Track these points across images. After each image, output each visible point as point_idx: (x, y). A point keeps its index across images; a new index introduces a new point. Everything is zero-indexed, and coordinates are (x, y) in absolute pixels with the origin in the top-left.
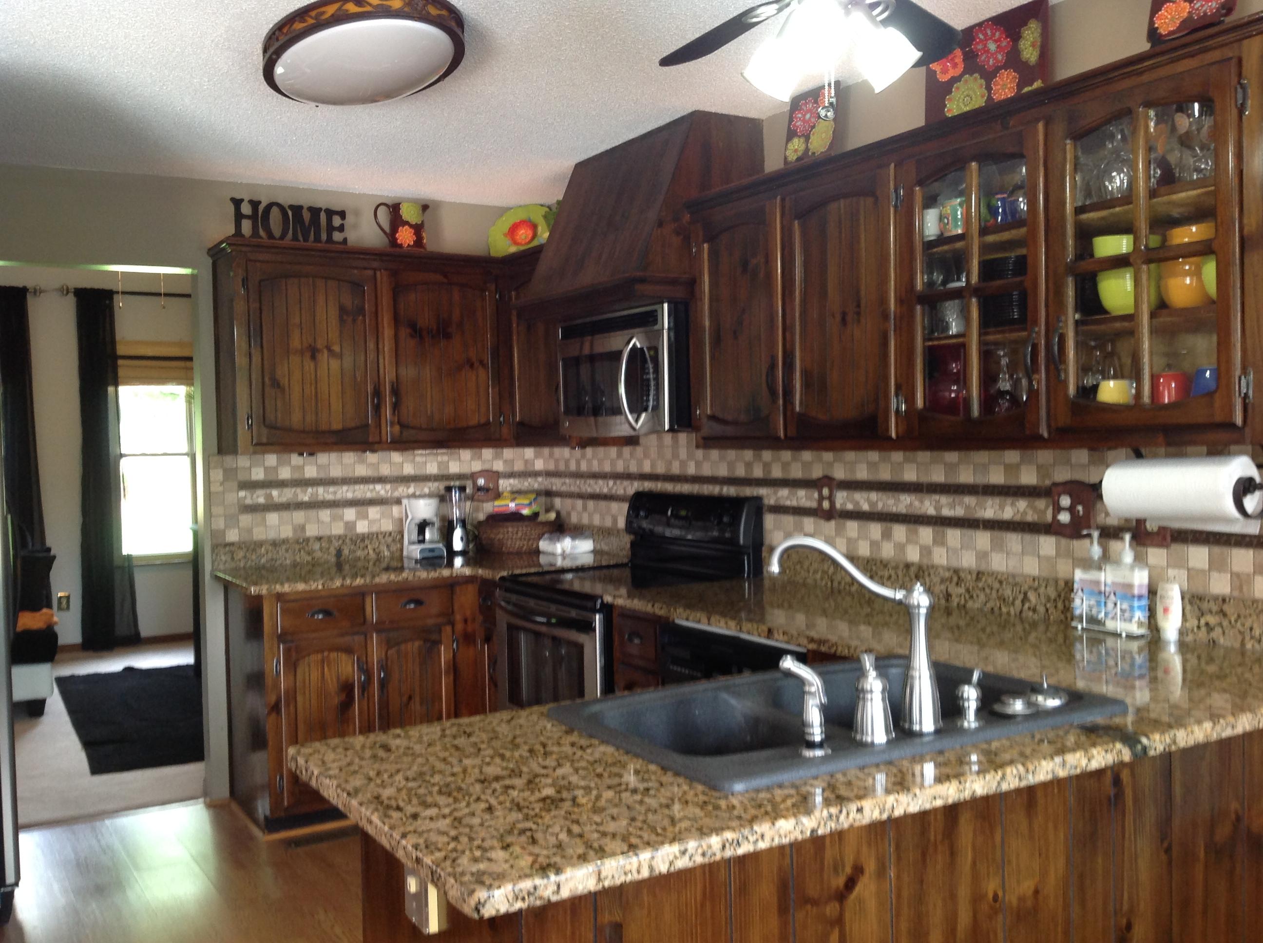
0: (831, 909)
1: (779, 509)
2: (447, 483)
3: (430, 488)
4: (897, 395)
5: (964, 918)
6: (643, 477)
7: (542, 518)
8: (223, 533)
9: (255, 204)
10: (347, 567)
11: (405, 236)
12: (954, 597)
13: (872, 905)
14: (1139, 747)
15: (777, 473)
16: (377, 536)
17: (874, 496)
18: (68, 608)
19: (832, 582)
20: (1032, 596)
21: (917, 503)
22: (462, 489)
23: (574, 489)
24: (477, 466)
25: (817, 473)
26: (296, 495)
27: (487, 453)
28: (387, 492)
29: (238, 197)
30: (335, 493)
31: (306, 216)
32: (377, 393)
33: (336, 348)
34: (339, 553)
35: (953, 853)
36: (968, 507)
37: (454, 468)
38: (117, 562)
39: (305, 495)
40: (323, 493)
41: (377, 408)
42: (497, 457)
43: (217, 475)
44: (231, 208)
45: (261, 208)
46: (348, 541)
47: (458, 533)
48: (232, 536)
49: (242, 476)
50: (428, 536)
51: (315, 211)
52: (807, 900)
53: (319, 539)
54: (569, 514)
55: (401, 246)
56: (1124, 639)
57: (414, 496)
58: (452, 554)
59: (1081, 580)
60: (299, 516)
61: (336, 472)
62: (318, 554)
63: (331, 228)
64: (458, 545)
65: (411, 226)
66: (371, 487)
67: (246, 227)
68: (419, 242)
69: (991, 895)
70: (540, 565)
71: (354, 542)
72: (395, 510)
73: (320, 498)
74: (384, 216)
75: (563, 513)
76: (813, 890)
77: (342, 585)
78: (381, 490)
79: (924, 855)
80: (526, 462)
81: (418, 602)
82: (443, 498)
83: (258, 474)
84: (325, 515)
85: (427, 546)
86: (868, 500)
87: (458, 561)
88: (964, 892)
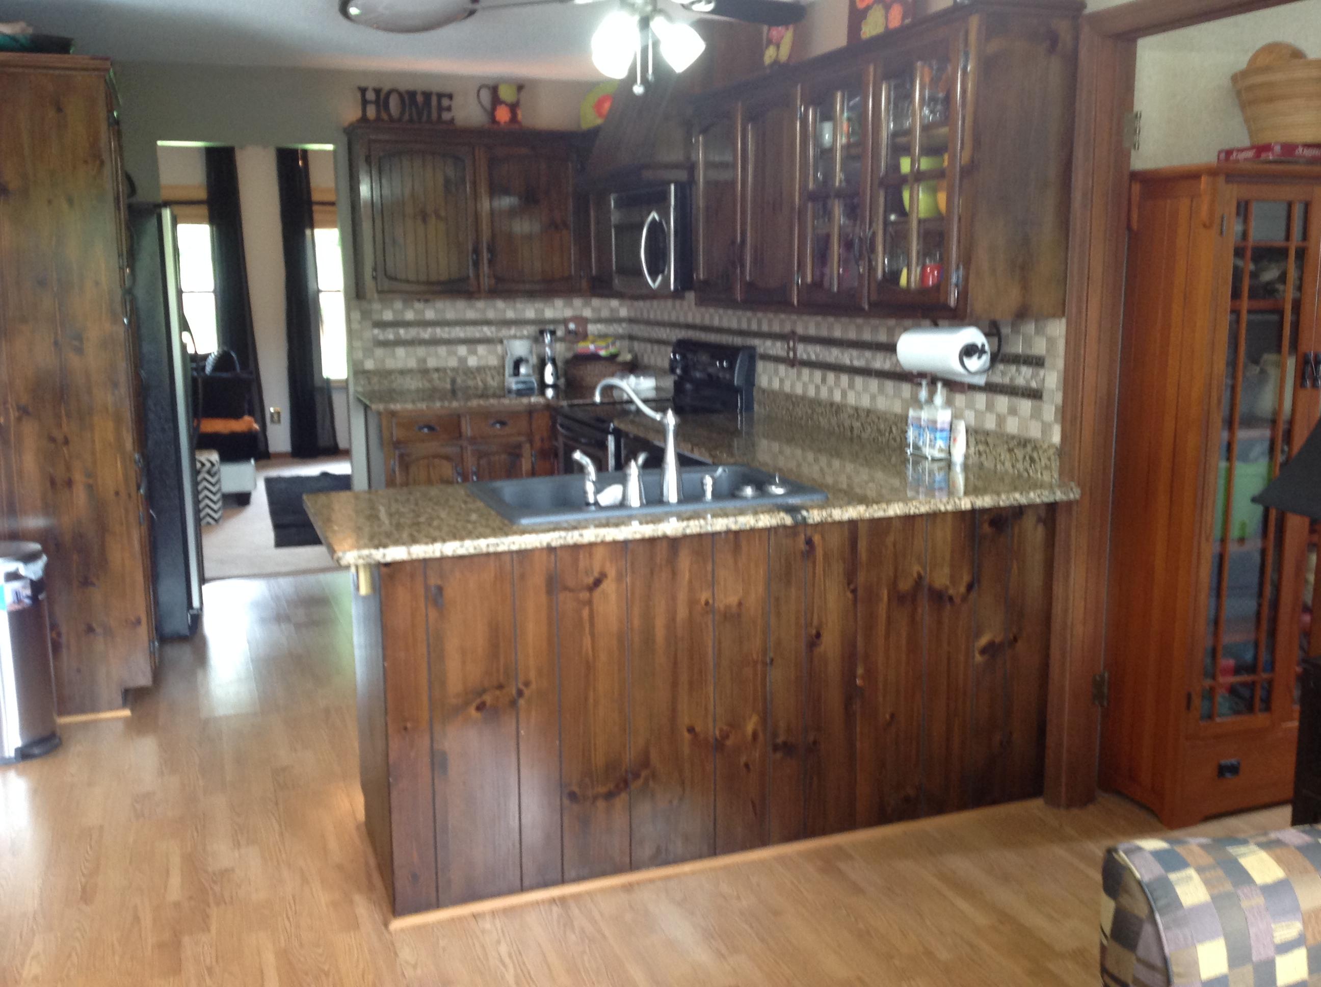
0: (584, 595)
1: (766, 357)
2: (542, 327)
3: (528, 331)
4: (798, 274)
5: (682, 613)
6: (688, 326)
7: (620, 359)
8: (362, 363)
9: (377, 91)
10: (460, 394)
11: (503, 115)
12: (855, 429)
13: (613, 597)
14: (799, 517)
15: (765, 328)
16: (485, 370)
17: (818, 348)
18: (279, 421)
19: (791, 417)
20: (894, 429)
21: (840, 355)
22: (553, 333)
23: (646, 335)
24: (568, 313)
25: (787, 328)
26: (418, 333)
27: (578, 302)
28: (492, 333)
29: (363, 85)
30: (449, 333)
31: (420, 99)
32: (476, 251)
33: (443, 213)
34: (453, 381)
35: (674, 573)
36: (867, 361)
37: (549, 314)
38: (318, 383)
39: (426, 334)
40: (441, 332)
41: (476, 264)
42: (586, 305)
43: (356, 315)
44: (359, 95)
45: (382, 96)
46: (460, 372)
47: (549, 369)
48: (369, 365)
49: (376, 317)
50: (523, 370)
51: (427, 95)
52: (566, 588)
53: (437, 370)
54: (643, 356)
55: (498, 123)
56: (930, 462)
57: (515, 337)
58: (543, 386)
59: (913, 418)
60: (421, 351)
61: (450, 315)
62: (437, 382)
63: (440, 108)
64: (549, 379)
65: (507, 105)
66: (479, 328)
67: (371, 112)
68: (514, 118)
69: (703, 602)
70: (612, 396)
71: (465, 373)
72: (499, 348)
73: (438, 336)
74: (486, 96)
75: (639, 355)
76: (571, 583)
77: (442, 407)
78: (487, 331)
79: (652, 573)
80: (612, 310)
81: (503, 423)
82: (538, 338)
83: (388, 316)
84: (442, 350)
85: (521, 378)
86: (815, 353)
87: (550, 393)
88: (682, 596)
